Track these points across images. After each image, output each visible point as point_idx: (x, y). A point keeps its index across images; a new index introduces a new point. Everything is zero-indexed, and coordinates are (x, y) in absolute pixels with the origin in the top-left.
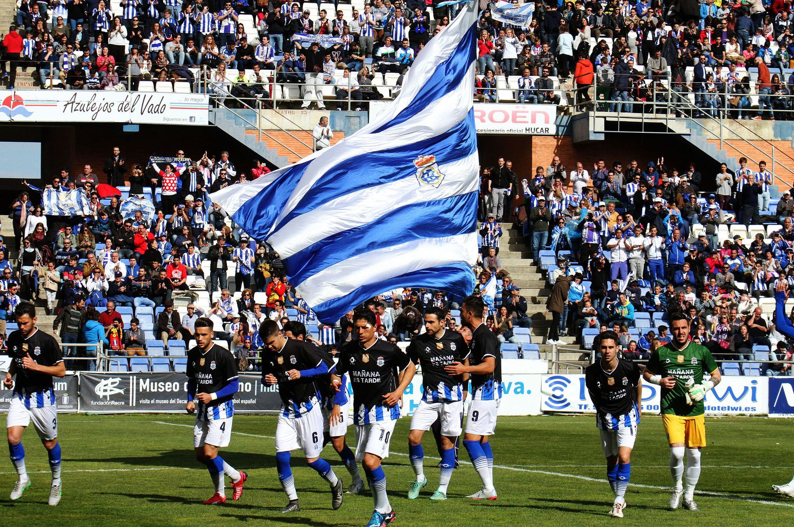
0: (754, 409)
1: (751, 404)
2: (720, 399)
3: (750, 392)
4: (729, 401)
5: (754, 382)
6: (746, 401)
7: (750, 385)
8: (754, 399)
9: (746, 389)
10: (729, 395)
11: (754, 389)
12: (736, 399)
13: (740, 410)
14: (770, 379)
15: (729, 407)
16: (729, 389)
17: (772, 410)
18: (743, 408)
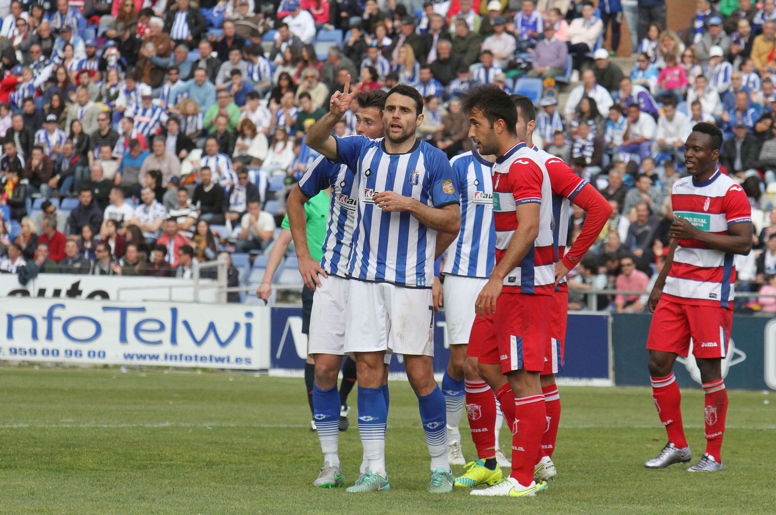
0: (248, 361)
1: (244, 353)
2: (199, 343)
3: (243, 331)
4: (211, 347)
5: (249, 315)
6: (237, 348)
7: (243, 320)
8: (248, 343)
9: (237, 326)
10: (212, 336)
11: (249, 327)
12: (223, 344)
13: (228, 360)
14: (273, 310)
15: (211, 357)
16: (212, 327)
17: (276, 363)
18: (233, 359)
